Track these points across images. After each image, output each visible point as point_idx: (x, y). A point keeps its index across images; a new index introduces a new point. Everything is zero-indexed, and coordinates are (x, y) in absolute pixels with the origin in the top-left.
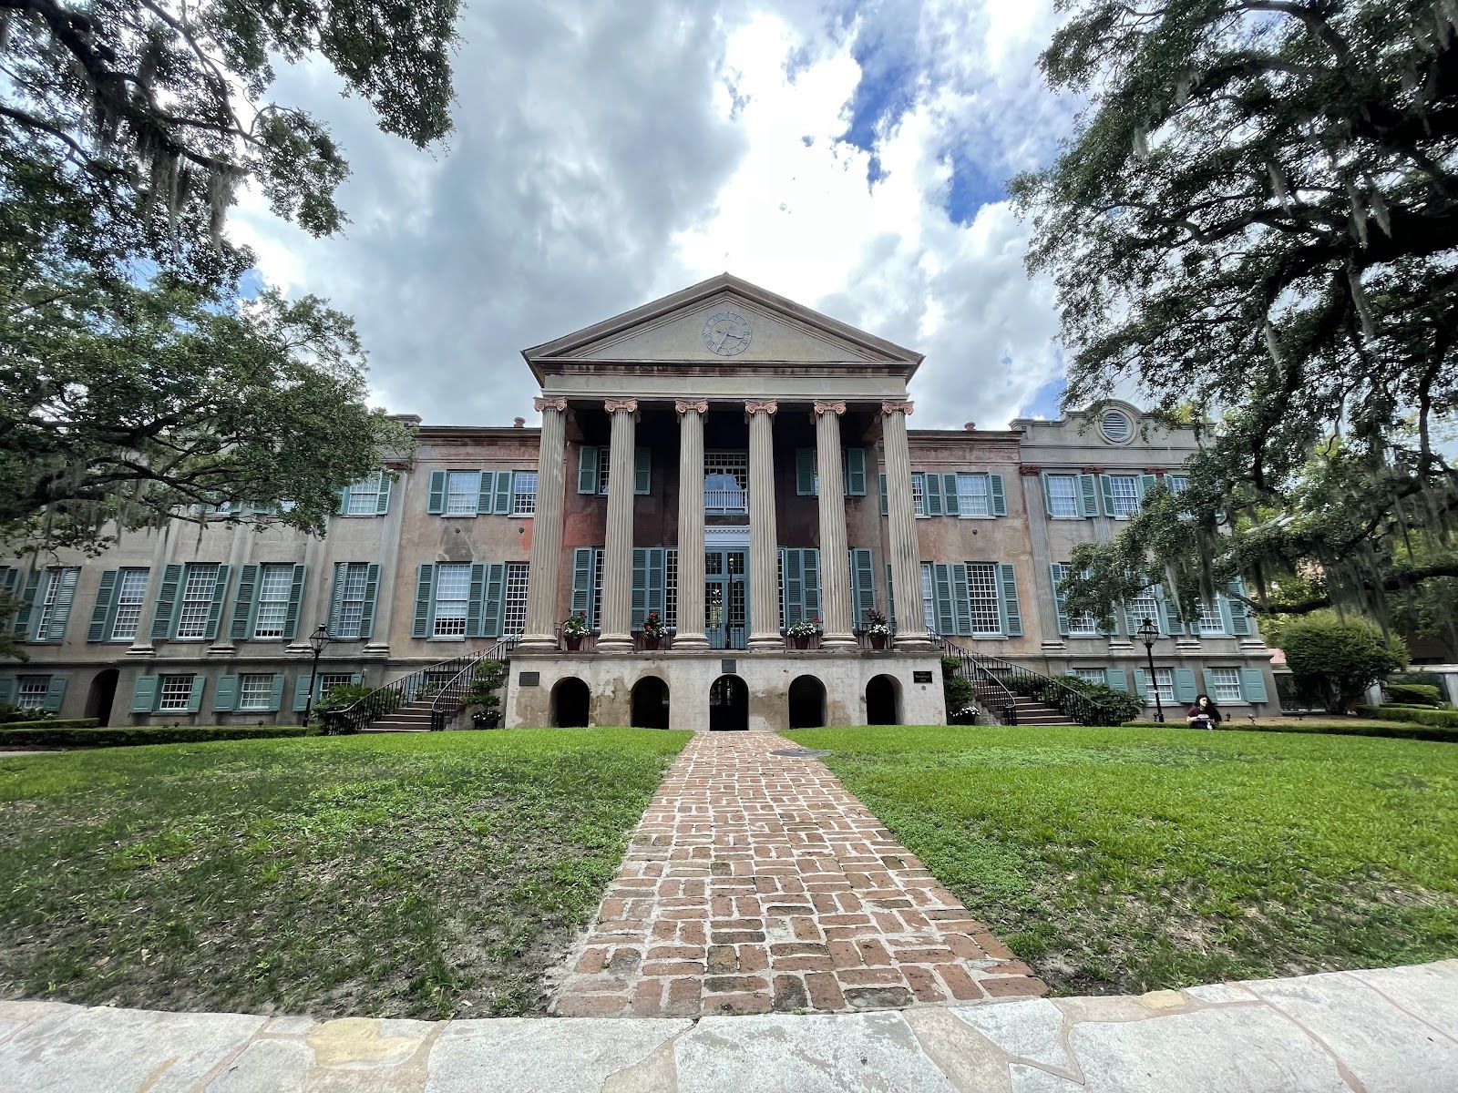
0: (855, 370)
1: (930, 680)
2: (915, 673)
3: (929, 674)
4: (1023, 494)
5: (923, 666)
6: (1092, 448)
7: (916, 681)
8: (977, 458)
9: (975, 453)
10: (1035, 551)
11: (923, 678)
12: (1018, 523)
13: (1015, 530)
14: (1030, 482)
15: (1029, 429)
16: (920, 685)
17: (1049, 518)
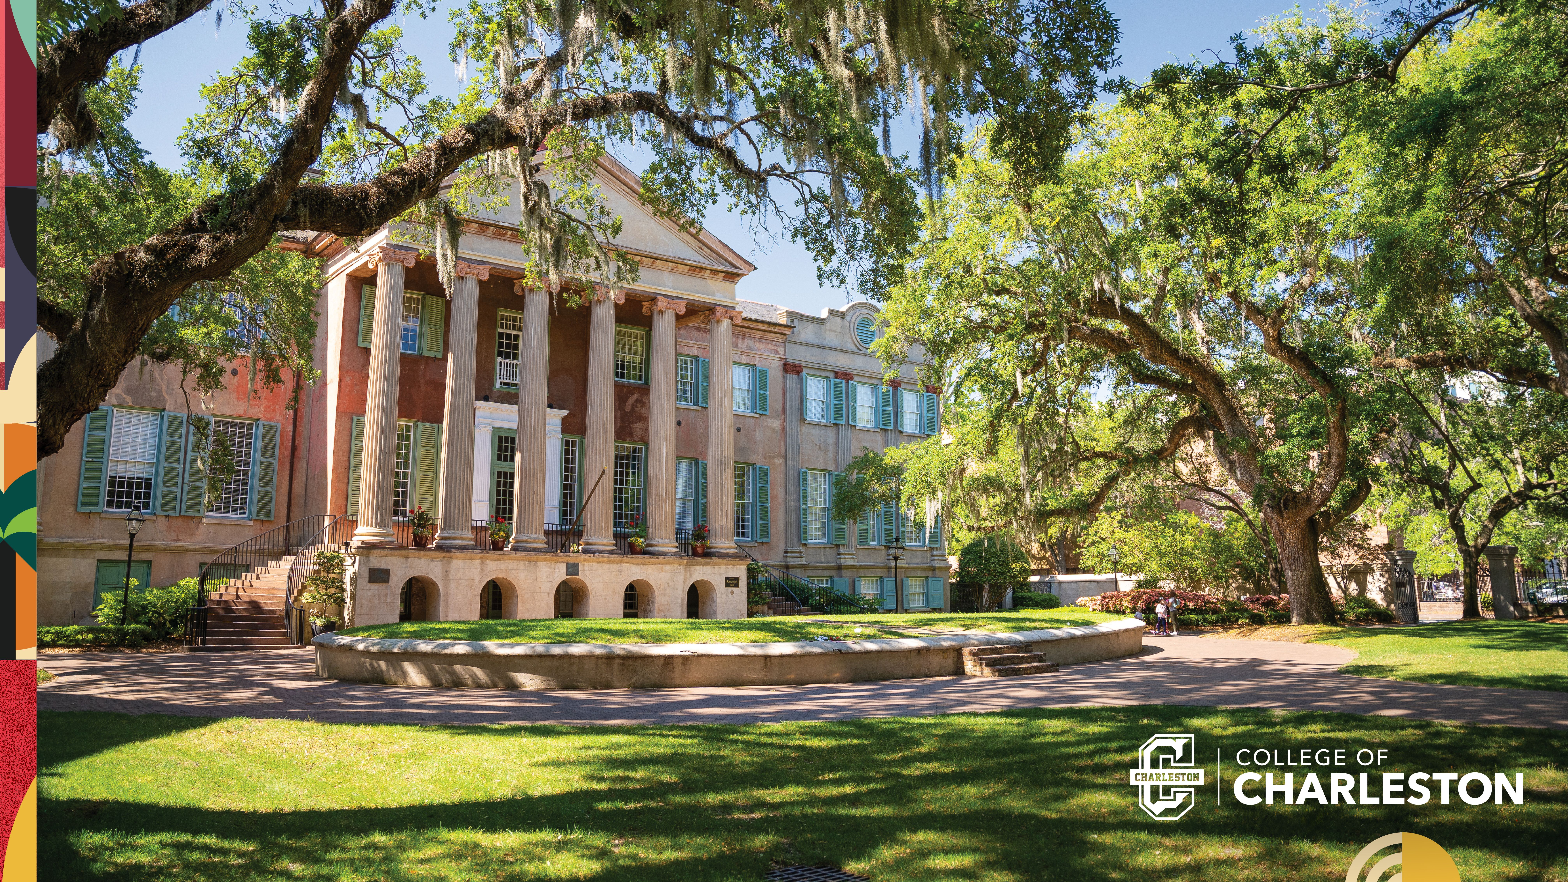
0: (696, 270)
1: (737, 585)
2: (727, 579)
3: (737, 579)
4: (784, 394)
5: (733, 572)
6: (845, 352)
7: (727, 585)
8: (749, 347)
9: (747, 342)
10: (789, 455)
11: (732, 582)
12: (776, 424)
13: (773, 430)
14: (791, 379)
15: (796, 322)
16: (730, 589)
17: (804, 420)
